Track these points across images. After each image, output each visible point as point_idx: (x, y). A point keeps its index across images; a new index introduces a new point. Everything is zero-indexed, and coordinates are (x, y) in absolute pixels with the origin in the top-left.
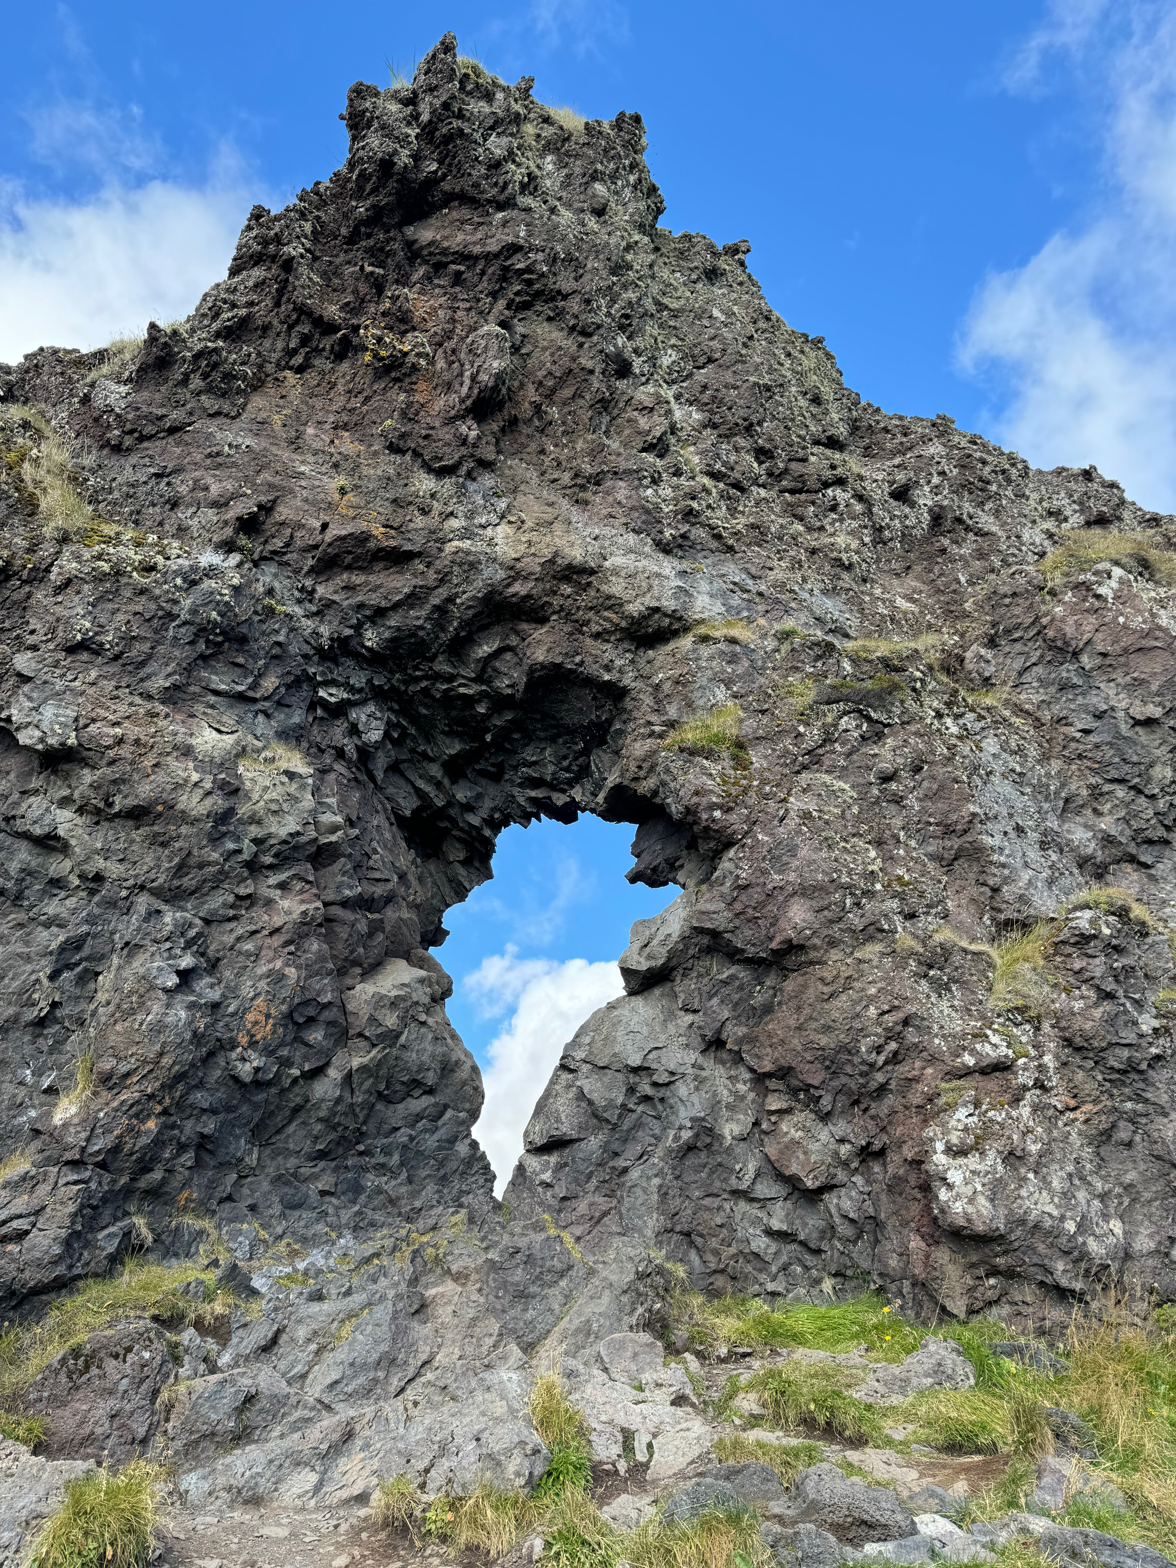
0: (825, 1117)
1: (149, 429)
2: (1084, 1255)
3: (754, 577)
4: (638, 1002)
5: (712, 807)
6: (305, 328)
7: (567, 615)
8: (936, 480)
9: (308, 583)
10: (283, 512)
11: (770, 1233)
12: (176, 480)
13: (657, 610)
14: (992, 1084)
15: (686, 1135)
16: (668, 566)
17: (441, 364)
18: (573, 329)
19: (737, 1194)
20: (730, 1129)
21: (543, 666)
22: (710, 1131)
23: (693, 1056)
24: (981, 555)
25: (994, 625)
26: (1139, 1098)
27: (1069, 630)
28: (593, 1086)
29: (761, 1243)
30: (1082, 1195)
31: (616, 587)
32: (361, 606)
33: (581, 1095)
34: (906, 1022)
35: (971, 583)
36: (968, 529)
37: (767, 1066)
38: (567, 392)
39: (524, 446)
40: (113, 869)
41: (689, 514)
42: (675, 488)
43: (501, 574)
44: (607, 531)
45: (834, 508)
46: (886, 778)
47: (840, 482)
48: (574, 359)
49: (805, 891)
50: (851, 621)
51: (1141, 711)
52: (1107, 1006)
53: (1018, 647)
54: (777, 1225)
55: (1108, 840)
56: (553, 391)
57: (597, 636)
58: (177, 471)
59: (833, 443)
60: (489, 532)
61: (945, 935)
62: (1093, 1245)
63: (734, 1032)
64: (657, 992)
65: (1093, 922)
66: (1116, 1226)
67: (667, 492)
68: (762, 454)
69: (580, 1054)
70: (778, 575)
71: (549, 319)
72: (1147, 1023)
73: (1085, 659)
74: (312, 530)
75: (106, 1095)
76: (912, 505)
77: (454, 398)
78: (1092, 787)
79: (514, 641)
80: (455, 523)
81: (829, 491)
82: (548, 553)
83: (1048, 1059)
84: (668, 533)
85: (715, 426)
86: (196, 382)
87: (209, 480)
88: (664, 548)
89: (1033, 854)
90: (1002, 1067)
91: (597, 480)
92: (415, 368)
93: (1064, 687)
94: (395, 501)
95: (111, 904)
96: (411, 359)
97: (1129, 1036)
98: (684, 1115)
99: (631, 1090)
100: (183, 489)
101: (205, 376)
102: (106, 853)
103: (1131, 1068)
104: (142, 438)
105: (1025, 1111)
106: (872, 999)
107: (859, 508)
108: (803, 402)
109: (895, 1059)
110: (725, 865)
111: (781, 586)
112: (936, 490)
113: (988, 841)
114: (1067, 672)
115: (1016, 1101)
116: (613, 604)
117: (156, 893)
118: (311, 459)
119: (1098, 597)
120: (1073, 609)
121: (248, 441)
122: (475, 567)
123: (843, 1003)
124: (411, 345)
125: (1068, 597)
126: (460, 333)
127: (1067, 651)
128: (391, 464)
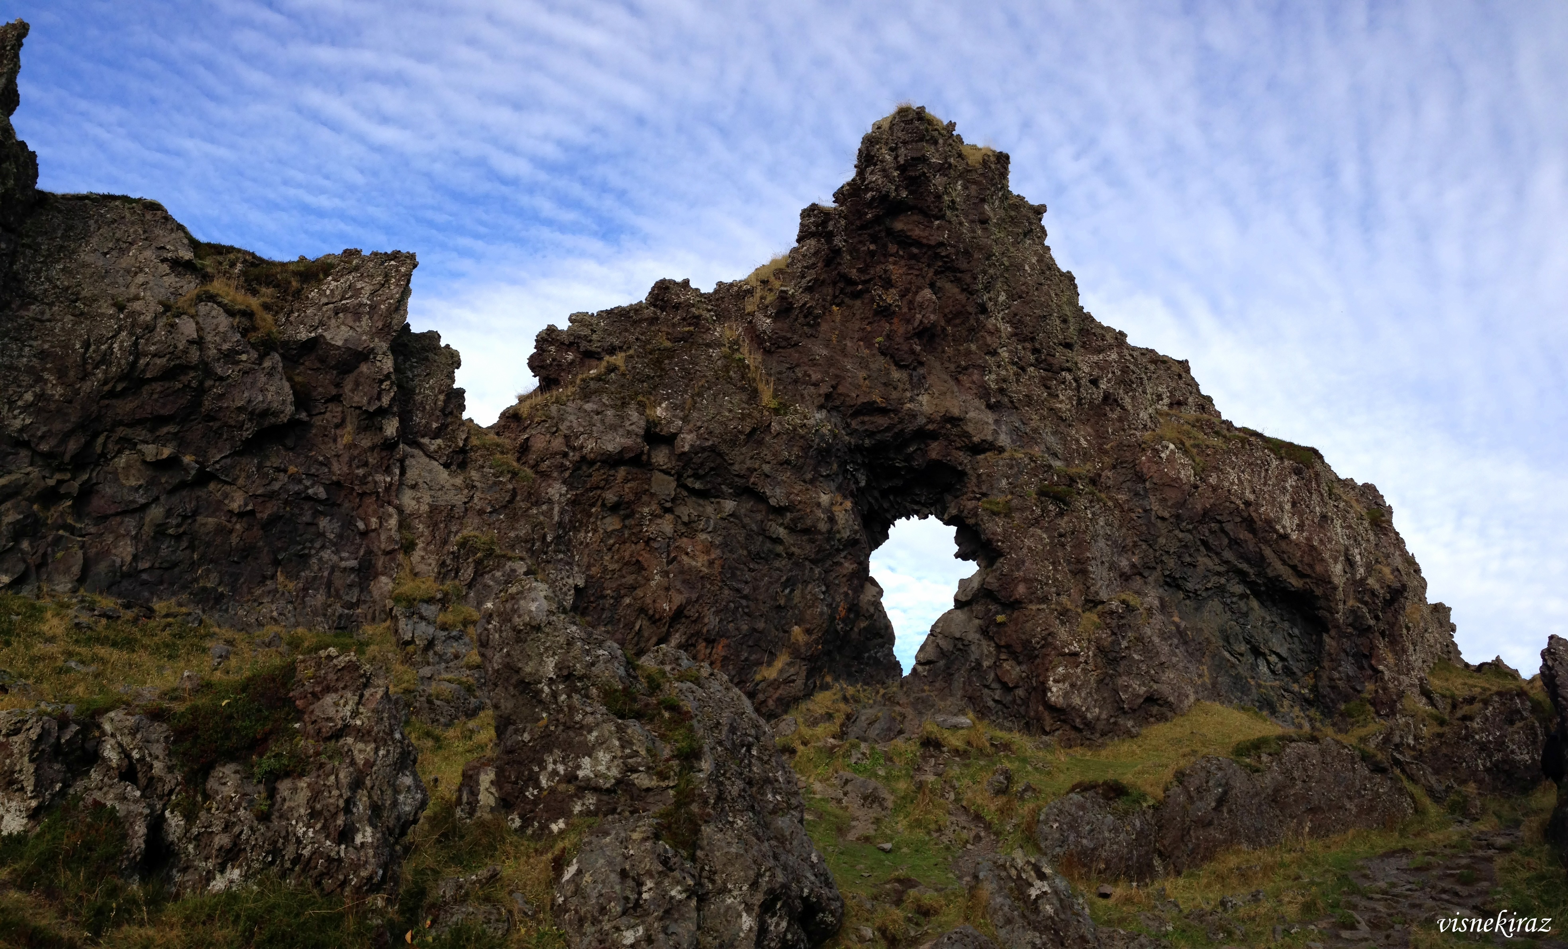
1: (783, 344)
3: (1024, 424)
5: (998, 541)
6: (842, 285)
7: (946, 437)
9: (848, 421)
10: (841, 390)
11: (994, 701)
12: (797, 370)
13: (983, 441)
14: (1072, 660)
16: (989, 417)
17: (905, 310)
19: (986, 686)
20: (986, 664)
25: (1117, 459)
26: (1114, 670)
31: (970, 428)
32: (867, 430)
33: (938, 646)
34: (1049, 635)
37: (1002, 644)
38: (958, 321)
39: (936, 349)
40: (796, 551)
41: (1001, 391)
42: (998, 375)
43: (924, 421)
44: (968, 398)
46: (1061, 535)
48: (963, 307)
49: (1025, 581)
50: (1059, 448)
52: (1113, 638)
53: (1124, 470)
54: (997, 698)
55: (1134, 566)
56: (951, 319)
57: (958, 448)
58: (797, 365)
59: (1068, 346)
60: (920, 398)
61: (1068, 604)
63: (992, 629)
64: (965, 609)
65: (1117, 607)
67: (993, 377)
69: (937, 631)
70: (1033, 424)
71: (953, 281)
72: (1124, 645)
73: (1147, 484)
74: (852, 399)
76: (1097, 387)
77: (910, 327)
78: (1135, 542)
79: (922, 446)
80: (908, 395)
82: (943, 410)
83: (1090, 654)
84: (993, 400)
86: (801, 320)
87: (811, 372)
88: (989, 407)
89: (1105, 574)
90: (1076, 655)
91: (966, 368)
92: (895, 312)
93: (1137, 494)
94: (884, 384)
96: (893, 308)
99: (955, 646)
100: (800, 375)
101: (805, 317)
102: (794, 545)
105: (1079, 670)
106: (1040, 625)
107: (1074, 385)
108: (1058, 322)
109: (1043, 646)
110: (998, 564)
111: (1034, 431)
115: (1077, 667)
116: (969, 436)
117: (810, 560)
118: (851, 361)
119: (1160, 458)
120: (1149, 460)
121: (825, 352)
122: (914, 416)
123: (1029, 624)
124: (891, 297)
125: (1149, 453)
126: (914, 289)
127: (1140, 478)
128: (881, 362)
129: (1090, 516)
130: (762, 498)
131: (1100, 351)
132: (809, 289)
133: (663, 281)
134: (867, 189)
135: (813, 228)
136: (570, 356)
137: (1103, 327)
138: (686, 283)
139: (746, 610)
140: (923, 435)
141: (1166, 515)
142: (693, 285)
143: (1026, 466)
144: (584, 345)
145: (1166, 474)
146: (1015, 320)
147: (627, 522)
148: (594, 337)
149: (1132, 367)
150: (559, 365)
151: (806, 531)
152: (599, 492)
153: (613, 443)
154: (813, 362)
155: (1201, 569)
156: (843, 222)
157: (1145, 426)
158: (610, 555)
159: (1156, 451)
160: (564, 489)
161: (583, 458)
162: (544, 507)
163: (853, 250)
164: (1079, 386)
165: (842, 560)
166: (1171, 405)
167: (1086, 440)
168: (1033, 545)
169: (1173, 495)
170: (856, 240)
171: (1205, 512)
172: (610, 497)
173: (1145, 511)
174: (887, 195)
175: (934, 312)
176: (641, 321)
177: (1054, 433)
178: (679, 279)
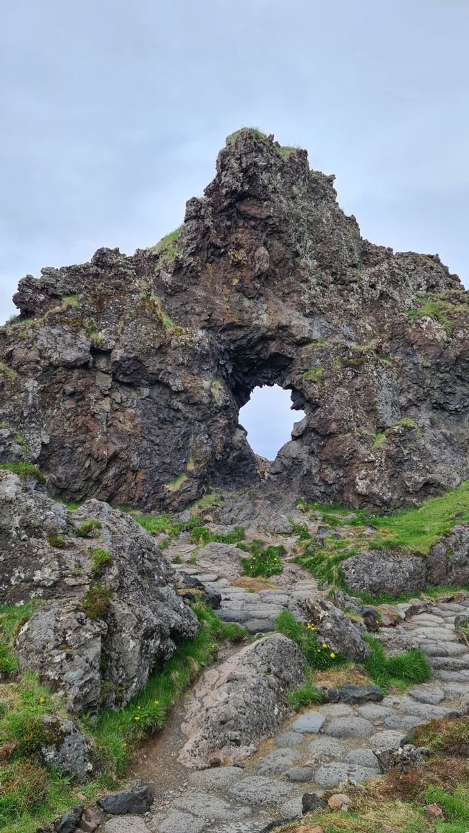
0: (335, 470)
1: (179, 290)
2: (383, 499)
3: (329, 323)
4: (295, 442)
5: (316, 398)
6: (212, 250)
7: (280, 338)
8: (383, 279)
9: (219, 335)
10: (214, 317)
11: (320, 492)
12: (187, 306)
13: (303, 338)
14: (370, 465)
15: (305, 472)
16: (306, 322)
17: (250, 263)
18: (284, 244)
19: (314, 484)
20: (314, 471)
21: (274, 353)
22: (310, 472)
23: (307, 456)
24: (393, 307)
25: (392, 334)
26: (400, 468)
27: (412, 338)
28: (286, 462)
29: (319, 494)
30: (384, 488)
31: (294, 331)
32: (231, 339)
33: (282, 463)
34: (354, 451)
35: (388, 317)
36: (390, 298)
37: (323, 459)
38: (282, 265)
39: (270, 284)
40: (190, 415)
41: (313, 304)
42: (310, 294)
43: (266, 330)
44: (292, 311)
45: (352, 290)
46: (357, 390)
47: (355, 282)
48: (284, 255)
49: (336, 420)
50: (352, 334)
51: (425, 364)
52: (398, 449)
53: (397, 340)
54: (322, 491)
55: (410, 401)
56: (278, 264)
57: (288, 344)
58: (187, 303)
59: (354, 266)
60: (262, 316)
61: (365, 432)
62: (385, 498)
63: (316, 451)
64: (299, 440)
65: (398, 430)
66: (390, 494)
67: (307, 296)
68: (333, 274)
69: (282, 454)
70: (335, 322)
71: (278, 239)
72: (406, 452)
73: (414, 346)
74: (221, 321)
75: (197, 465)
76: (375, 289)
77: (253, 273)
78: (409, 385)
79: (266, 345)
80: (254, 315)
81: (352, 284)
82: (277, 323)
83: (383, 460)
84: (307, 311)
85: (321, 266)
86: (188, 274)
87: (196, 307)
88: (306, 316)
89: (389, 409)
90: (373, 462)
91: (289, 294)
92: (243, 264)
93: (408, 354)
94: (240, 310)
95: (190, 423)
96: (242, 262)
97: (401, 455)
98: (305, 468)
99: (293, 462)
100: (188, 309)
101: (191, 272)
102: (188, 412)
103: (400, 462)
104: (176, 292)
105: (376, 471)
106: (348, 446)
107: (359, 291)
108: (347, 252)
109: (351, 459)
110: (317, 413)
111: (335, 326)
112: (383, 283)
113: (379, 408)
114: (409, 349)
115: (374, 469)
116: (292, 335)
117: (199, 421)
118: (219, 298)
119: (421, 328)
120: (414, 330)
121: (203, 294)
122: (259, 328)
123: (341, 446)
124: (241, 255)
125: (414, 327)
126: (254, 248)
127: (410, 343)
128: (237, 296)
129: (375, 374)
130: (167, 386)
131: (376, 264)
132: (192, 254)
133: (101, 250)
134: (223, 186)
135: (194, 214)
136: (42, 297)
137: (377, 248)
138: (117, 251)
139: (158, 452)
140: (265, 339)
141: (429, 364)
142: (121, 252)
143: (331, 349)
144: (51, 290)
145: (427, 338)
146: (319, 257)
147: (80, 403)
148: (58, 285)
149: (397, 271)
150: (35, 302)
151: (195, 404)
152: (61, 385)
153: (71, 355)
154: (197, 301)
155: (458, 395)
156: (210, 209)
157: (410, 308)
158: (68, 423)
159: (418, 325)
160: (36, 384)
161: (51, 364)
162: (23, 395)
163: (217, 227)
164: (363, 291)
165: (219, 419)
166: (427, 290)
167: (371, 325)
168: (339, 398)
169: (432, 351)
170: (219, 220)
171: (458, 358)
172: (69, 388)
173: (414, 364)
174: (236, 190)
175: (267, 261)
176: (88, 275)
177: (349, 325)
178: (112, 248)
